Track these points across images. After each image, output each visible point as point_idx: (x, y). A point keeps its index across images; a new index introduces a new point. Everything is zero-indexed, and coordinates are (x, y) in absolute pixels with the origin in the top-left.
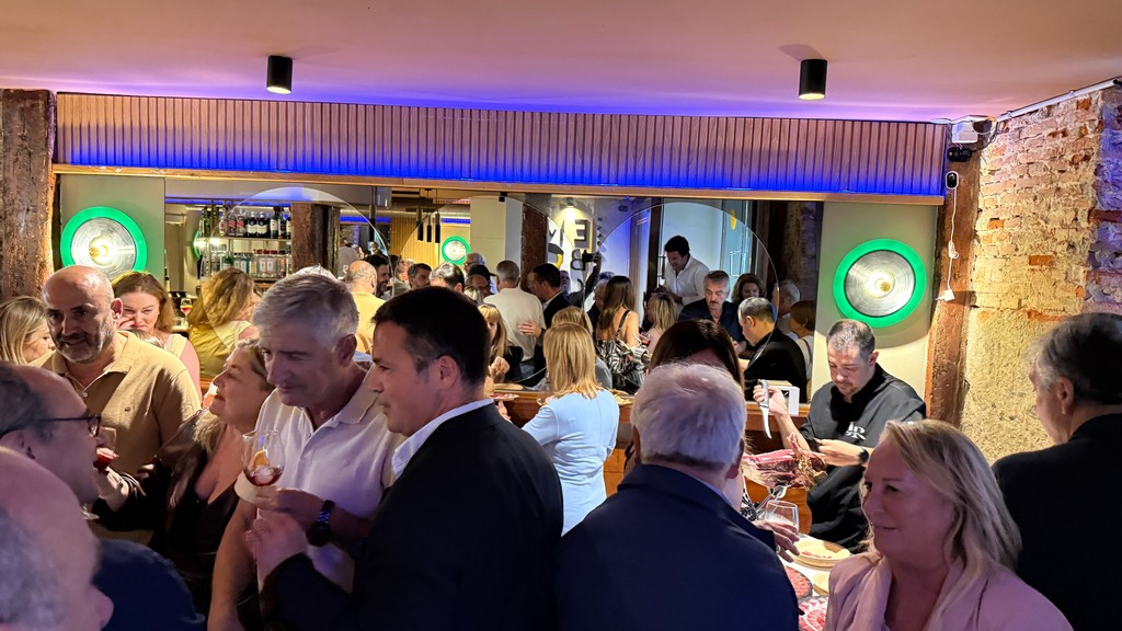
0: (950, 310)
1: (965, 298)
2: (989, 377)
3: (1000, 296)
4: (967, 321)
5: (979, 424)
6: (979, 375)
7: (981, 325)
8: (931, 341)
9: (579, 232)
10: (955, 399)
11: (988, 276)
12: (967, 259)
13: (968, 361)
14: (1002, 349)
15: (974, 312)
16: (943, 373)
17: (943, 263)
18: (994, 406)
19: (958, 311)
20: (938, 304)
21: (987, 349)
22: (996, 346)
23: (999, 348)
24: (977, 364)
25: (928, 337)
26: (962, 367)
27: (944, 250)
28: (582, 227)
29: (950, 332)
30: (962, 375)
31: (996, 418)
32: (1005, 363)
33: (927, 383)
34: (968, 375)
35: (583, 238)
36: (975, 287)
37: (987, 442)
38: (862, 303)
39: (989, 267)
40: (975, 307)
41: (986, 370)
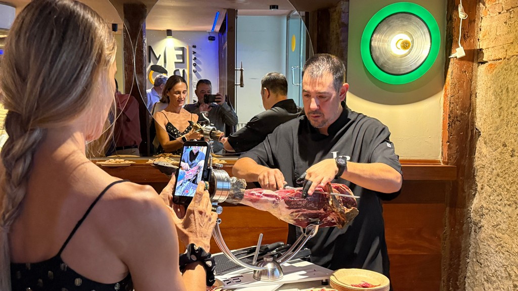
0: (461, 66)
1: (474, 56)
2: (498, 120)
3: (506, 46)
4: (476, 76)
5: (491, 164)
6: (489, 121)
7: (490, 75)
8: (446, 95)
9: (178, 56)
10: (468, 146)
11: (494, 32)
12: (474, 21)
13: (478, 111)
14: (511, 92)
15: (482, 68)
16: (458, 123)
17: (454, 24)
18: (505, 145)
19: (468, 67)
20: (452, 62)
21: (496, 94)
22: (504, 92)
23: (508, 92)
24: (486, 111)
25: (443, 93)
26: (473, 117)
27: (455, 13)
28: (181, 53)
29: (461, 86)
30: (473, 124)
31: (507, 156)
32: (513, 105)
33: (443, 133)
34: (479, 124)
35: (181, 61)
36: (481, 45)
37: (498, 179)
38: (385, 63)
39: (494, 24)
40: (483, 63)
41: (496, 115)
